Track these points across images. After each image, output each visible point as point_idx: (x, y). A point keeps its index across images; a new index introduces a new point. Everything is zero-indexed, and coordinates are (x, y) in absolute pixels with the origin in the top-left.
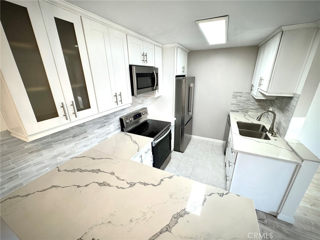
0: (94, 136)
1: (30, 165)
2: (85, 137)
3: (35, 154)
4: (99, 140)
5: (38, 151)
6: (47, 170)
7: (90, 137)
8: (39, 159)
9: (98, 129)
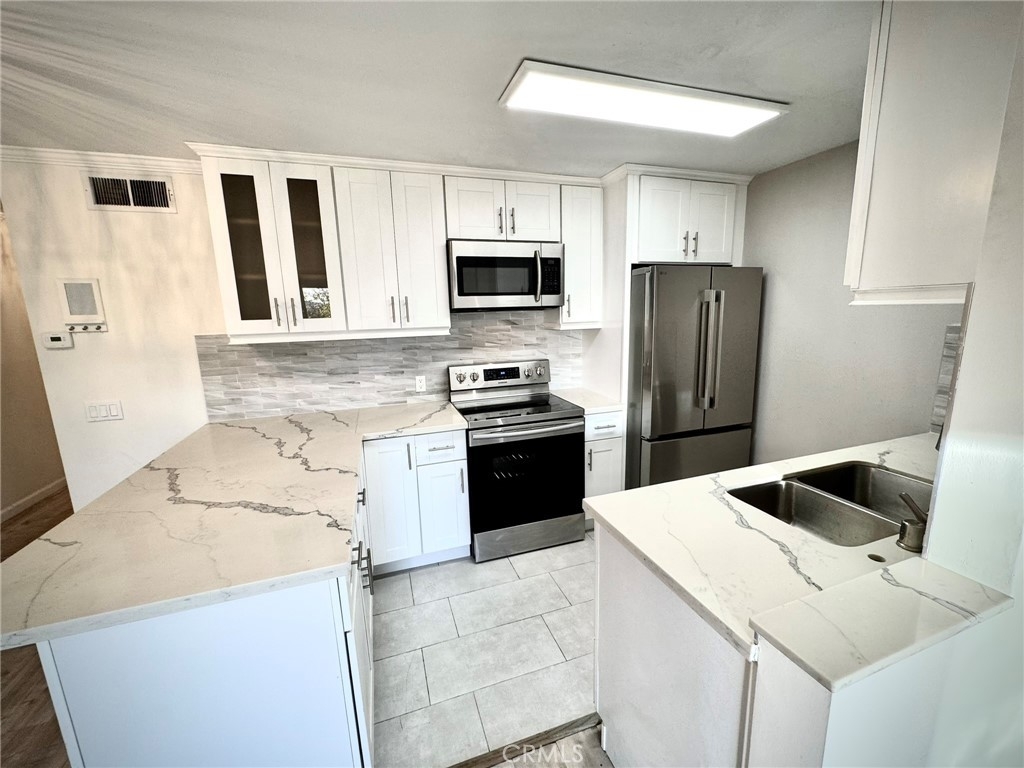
0: (374, 387)
1: (257, 393)
2: (353, 382)
3: (266, 379)
4: (384, 399)
5: (271, 376)
6: (277, 412)
7: (364, 385)
8: (269, 389)
9: (385, 374)
